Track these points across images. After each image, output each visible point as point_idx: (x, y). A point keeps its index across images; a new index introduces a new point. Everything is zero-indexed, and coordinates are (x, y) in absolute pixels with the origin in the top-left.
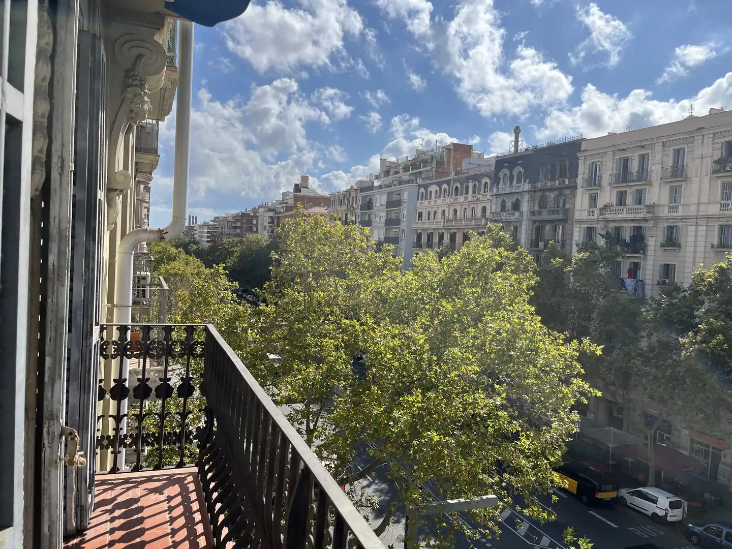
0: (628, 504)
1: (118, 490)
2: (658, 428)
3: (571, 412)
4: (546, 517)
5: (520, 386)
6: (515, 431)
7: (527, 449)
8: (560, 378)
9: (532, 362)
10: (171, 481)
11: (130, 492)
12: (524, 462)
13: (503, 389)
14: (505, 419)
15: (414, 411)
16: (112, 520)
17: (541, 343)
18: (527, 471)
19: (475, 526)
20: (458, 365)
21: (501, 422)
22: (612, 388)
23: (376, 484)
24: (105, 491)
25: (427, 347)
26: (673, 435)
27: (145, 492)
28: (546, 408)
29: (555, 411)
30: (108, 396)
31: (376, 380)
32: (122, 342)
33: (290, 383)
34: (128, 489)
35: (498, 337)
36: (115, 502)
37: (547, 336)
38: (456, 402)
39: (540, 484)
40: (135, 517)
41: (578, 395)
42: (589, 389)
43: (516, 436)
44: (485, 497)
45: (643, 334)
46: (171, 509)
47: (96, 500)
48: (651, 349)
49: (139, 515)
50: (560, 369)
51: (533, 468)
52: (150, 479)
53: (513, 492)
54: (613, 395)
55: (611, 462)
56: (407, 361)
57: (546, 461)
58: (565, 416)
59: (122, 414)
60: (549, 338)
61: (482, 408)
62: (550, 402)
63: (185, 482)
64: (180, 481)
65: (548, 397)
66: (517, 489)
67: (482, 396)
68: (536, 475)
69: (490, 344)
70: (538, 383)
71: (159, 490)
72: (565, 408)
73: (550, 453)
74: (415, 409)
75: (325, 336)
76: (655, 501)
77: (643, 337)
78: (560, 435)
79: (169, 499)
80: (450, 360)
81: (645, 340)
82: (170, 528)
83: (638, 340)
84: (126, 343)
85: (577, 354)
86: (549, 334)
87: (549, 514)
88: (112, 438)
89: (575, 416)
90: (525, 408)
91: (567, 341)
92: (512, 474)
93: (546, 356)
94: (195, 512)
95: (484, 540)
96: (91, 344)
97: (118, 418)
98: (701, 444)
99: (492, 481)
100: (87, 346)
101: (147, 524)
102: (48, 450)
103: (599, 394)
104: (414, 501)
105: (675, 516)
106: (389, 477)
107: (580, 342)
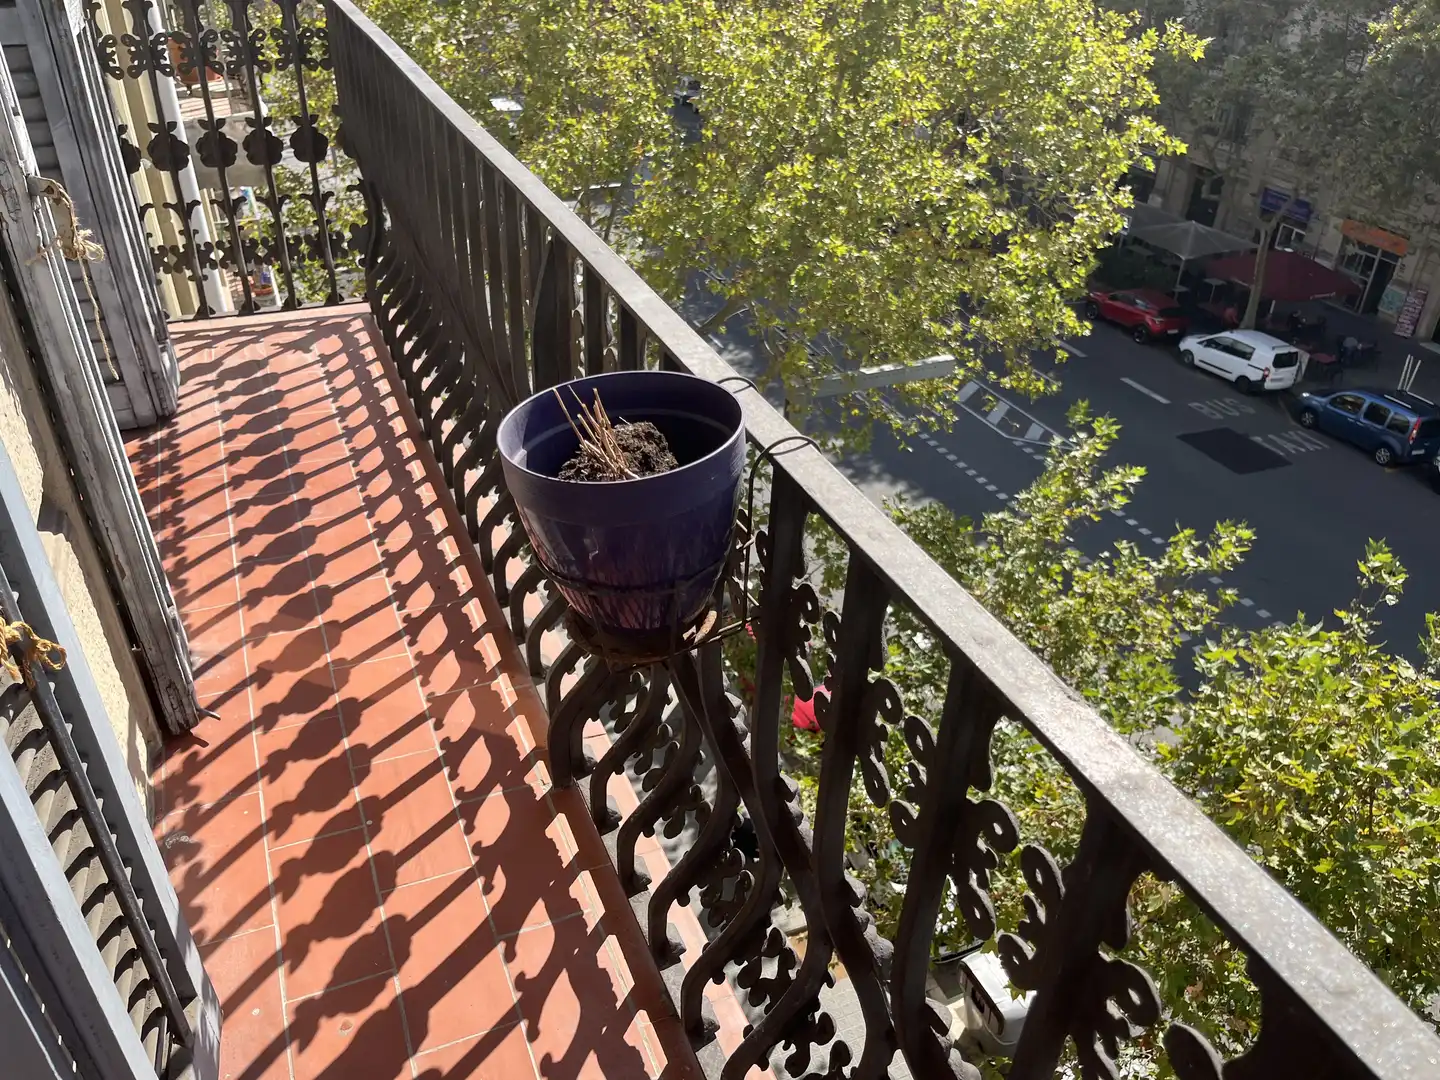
0: (1196, 362)
1: (221, 348)
2: (1285, 219)
3: (1116, 191)
4: (1042, 388)
5: (1018, 139)
6: (999, 230)
7: (1020, 269)
8: (1105, 116)
9: (1050, 85)
10: (321, 329)
11: (246, 350)
12: (1012, 292)
13: (983, 144)
14: (981, 208)
15: (796, 200)
16: (223, 397)
17: (1077, 38)
18: (1016, 308)
19: (909, 412)
20: (894, 100)
21: (973, 215)
22: (1210, 140)
23: (730, 352)
24: (196, 350)
25: (830, 62)
26: (1311, 231)
27: (274, 350)
28: (1066, 183)
29: (1086, 189)
30: (146, 163)
31: (722, 140)
32: (144, 39)
33: (544, 155)
34: (242, 345)
35: (985, 29)
36: (222, 368)
37: (1091, 22)
38: (887, 180)
39: (1038, 333)
40: (265, 391)
41: (1138, 153)
42: (1162, 139)
43: (1000, 244)
44: (930, 360)
45: (1298, 16)
46: (330, 376)
47: (183, 366)
48: (1306, 49)
49: (273, 388)
50: (1109, 95)
51: (1028, 304)
52: (279, 327)
53: (986, 348)
54: (1209, 153)
55: (1180, 289)
56: (787, 96)
57: (1054, 290)
58: (1104, 199)
59: (187, 200)
60: (1096, 26)
61: (938, 190)
62: (1079, 170)
63: (350, 330)
64: (340, 329)
65: (1073, 162)
66: (994, 344)
67: (939, 164)
68: (1032, 316)
69: (965, 47)
70: (1058, 132)
71: (302, 346)
72: (1107, 181)
73: (1063, 272)
74: (797, 195)
75: (607, 47)
76: (1246, 355)
77: (1294, 22)
78: (1088, 238)
79: (325, 359)
80: (878, 88)
81: (1297, 29)
82: (334, 406)
83: (1282, 30)
84: (151, 38)
85: (1152, 59)
86: (1098, 17)
87: (1047, 383)
88: (182, 250)
89: (1125, 198)
90: (1025, 186)
91: (1135, 32)
92: (985, 317)
93: (1083, 68)
94: (377, 379)
95: (925, 436)
96: (68, 32)
97: (185, 210)
98: (1361, 245)
99: (949, 333)
100: (60, 37)
101: (290, 401)
102: (13, 226)
103: (1182, 149)
104: (799, 372)
105: (1280, 380)
106: (752, 332)
107: (1162, 31)
